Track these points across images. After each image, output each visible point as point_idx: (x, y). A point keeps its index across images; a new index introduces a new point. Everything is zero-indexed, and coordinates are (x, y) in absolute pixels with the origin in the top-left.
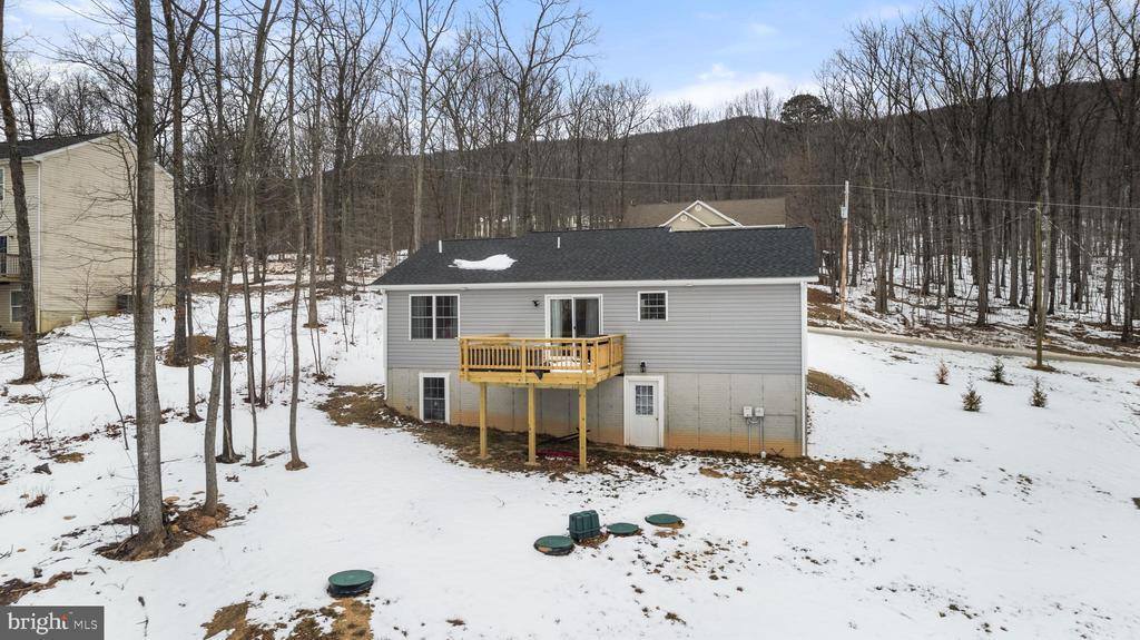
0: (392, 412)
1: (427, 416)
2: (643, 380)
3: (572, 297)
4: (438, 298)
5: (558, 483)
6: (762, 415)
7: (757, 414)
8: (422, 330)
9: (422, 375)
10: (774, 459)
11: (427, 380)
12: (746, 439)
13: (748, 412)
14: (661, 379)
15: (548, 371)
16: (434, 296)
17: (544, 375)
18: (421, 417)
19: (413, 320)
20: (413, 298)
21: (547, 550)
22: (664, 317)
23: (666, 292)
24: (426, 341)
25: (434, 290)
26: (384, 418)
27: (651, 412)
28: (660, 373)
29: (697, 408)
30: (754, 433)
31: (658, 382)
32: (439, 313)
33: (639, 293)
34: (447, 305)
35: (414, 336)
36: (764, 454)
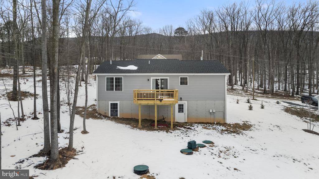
0: (100, 114)
1: (111, 115)
2: (180, 102)
3: (160, 78)
4: (115, 78)
5: (169, 134)
6: (215, 112)
7: (214, 112)
8: (110, 88)
9: (110, 102)
10: (219, 124)
11: (111, 104)
12: (210, 119)
13: (211, 111)
14: (186, 102)
15: (163, 100)
16: (114, 77)
17: (162, 101)
18: (110, 116)
19: (107, 85)
20: (107, 78)
21: (186, 153)
22: (187, 84)
23: (188, 77)
24: (111, 91)
25: (114, 75)
26: (98, 116)
27: (183, 112)
28: (186, 100)
29: (196, 110)
30: (212, 117)
31: (185, 103)
32: (116, 83)
33: (180, 77)
34: (119, 80)
35: (107, 90)
36: (216, 123)
